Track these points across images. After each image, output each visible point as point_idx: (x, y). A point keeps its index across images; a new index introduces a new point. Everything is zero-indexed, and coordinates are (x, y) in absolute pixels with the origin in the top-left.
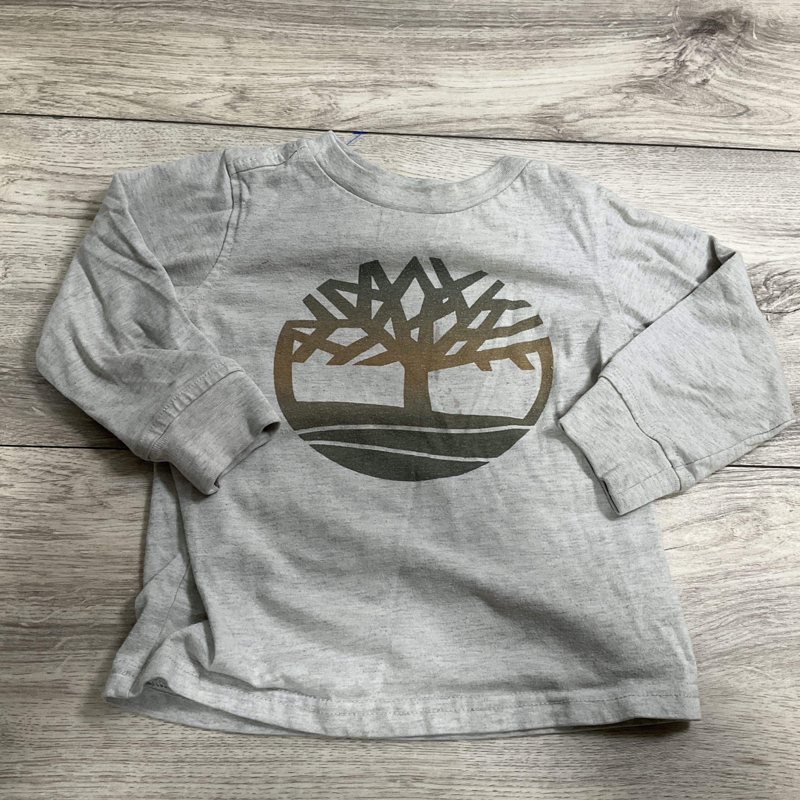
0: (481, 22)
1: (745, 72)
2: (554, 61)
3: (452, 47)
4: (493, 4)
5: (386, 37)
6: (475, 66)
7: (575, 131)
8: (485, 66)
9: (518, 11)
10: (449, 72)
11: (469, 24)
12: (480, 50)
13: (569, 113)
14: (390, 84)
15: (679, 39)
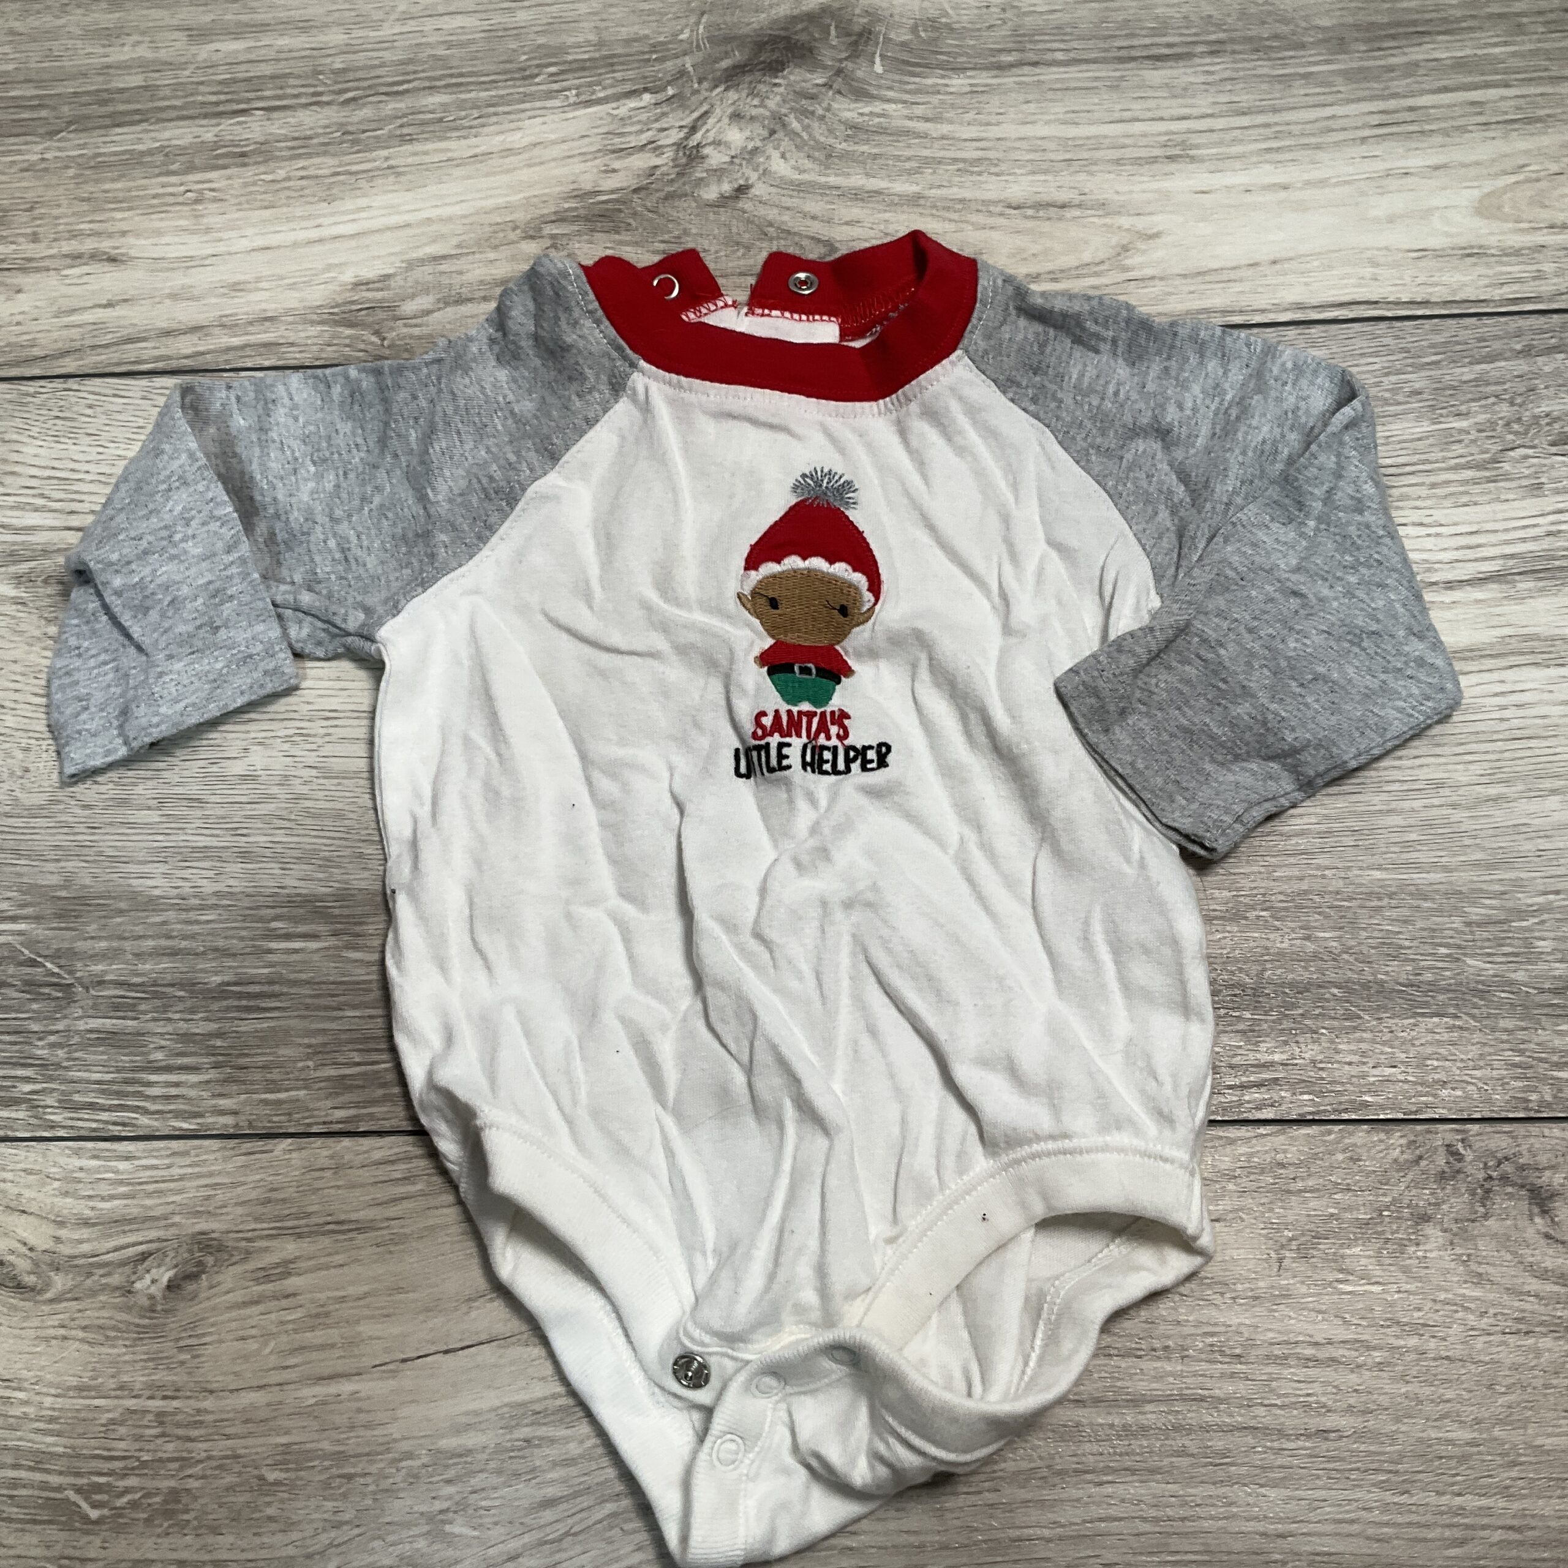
0: (249, 100)
1: (840, 157)
2: (399, 174)
3: (174, 167)
4: (283, 56)
5: (36, 157)
6: (215, 205)
7: (420, 338)
8: (240, 204)
9: (338, 66)
10: (158, 224)
11: (221, 108)
12: (237, 165)
13: (413, 296)
14: (27, 266)
15: (697, 92)
